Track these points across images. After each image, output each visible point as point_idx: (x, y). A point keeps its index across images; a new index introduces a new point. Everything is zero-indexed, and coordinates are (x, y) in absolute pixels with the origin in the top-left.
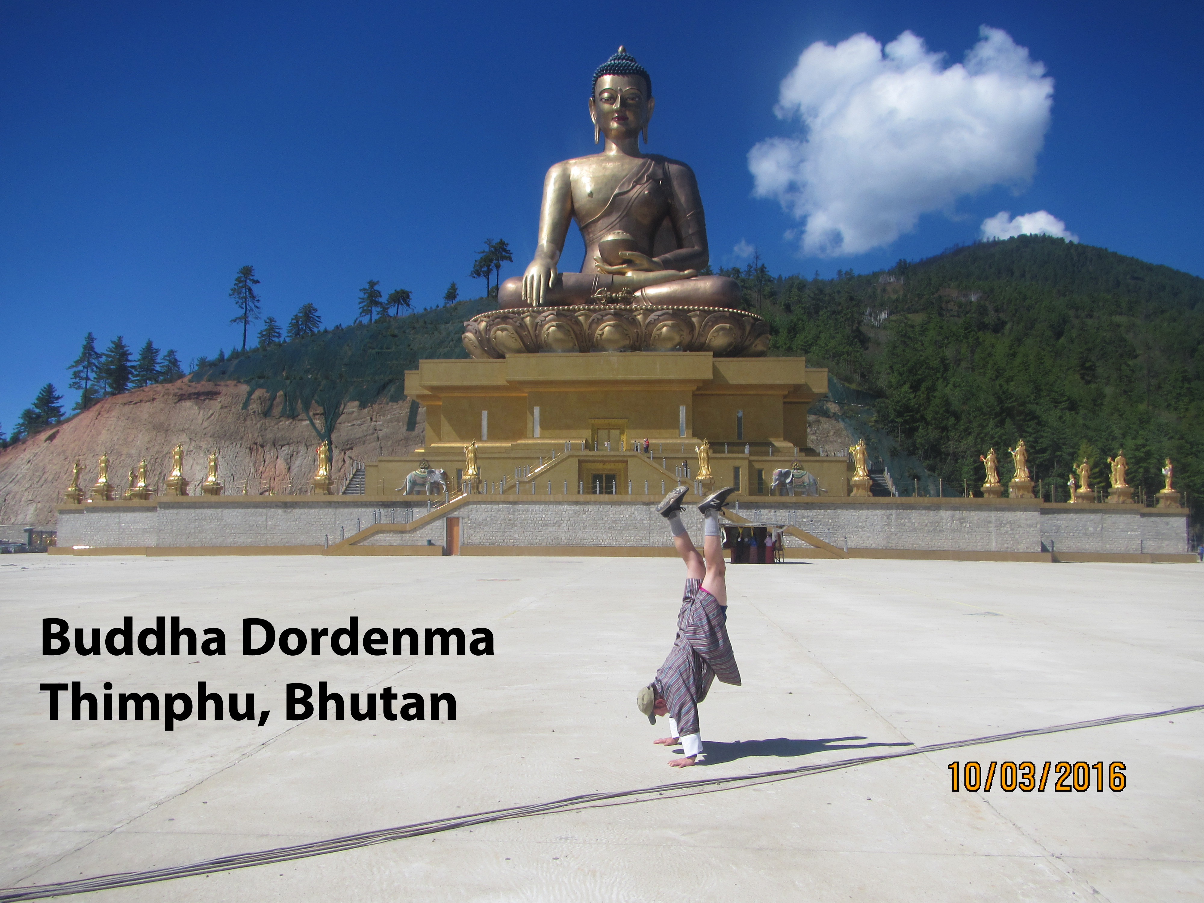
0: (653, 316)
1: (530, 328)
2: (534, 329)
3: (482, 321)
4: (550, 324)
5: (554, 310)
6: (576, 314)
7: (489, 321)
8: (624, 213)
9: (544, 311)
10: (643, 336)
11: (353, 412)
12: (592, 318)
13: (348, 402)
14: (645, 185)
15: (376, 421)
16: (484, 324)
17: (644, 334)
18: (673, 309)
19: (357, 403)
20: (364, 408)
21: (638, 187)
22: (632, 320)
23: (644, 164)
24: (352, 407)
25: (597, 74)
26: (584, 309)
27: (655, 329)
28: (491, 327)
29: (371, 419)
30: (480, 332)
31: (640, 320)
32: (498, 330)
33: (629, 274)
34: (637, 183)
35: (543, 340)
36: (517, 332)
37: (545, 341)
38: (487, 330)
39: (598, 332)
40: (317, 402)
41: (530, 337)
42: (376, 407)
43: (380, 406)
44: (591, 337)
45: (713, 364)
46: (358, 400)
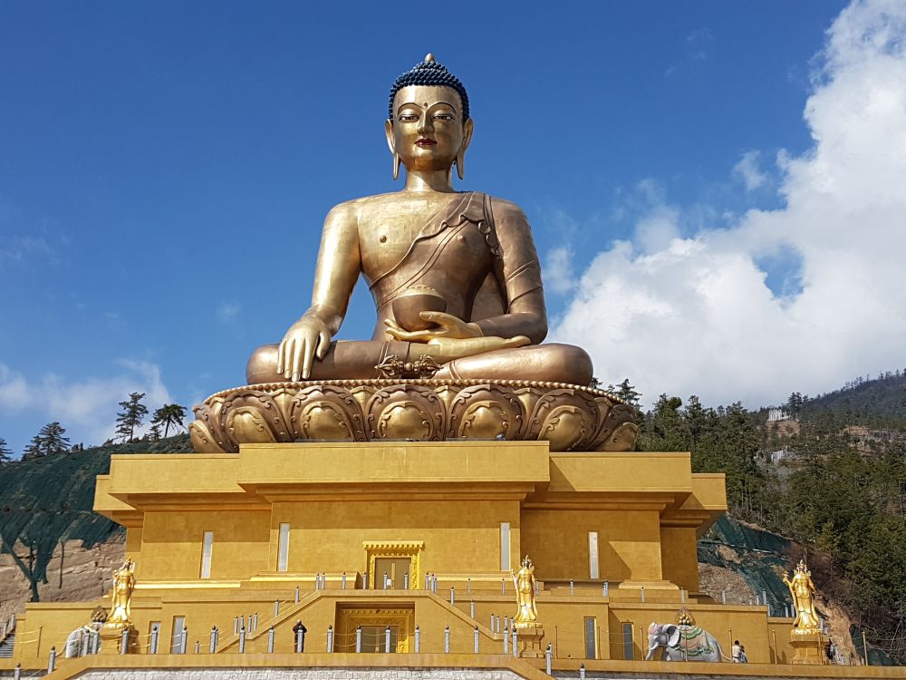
0: (463, 393)
1: (283, 411)
2: (289, 411)
3: (217, 401)
4: (313, 405)
5: (319, 384)
6: (351, 391)
7: (226, 402)
8: (430, 265)
9: (305, 387)
10: (449, 423)
11: (73, 554)
12: (375, 396)
13: (67, 539)
14: (459, 228)
15: (104, 567)
16: (219, 406)
17: (449, 419)
18: (492, 384)
19: (80, 542)
20: (89, 548)
21: (449, 229)
22: (432, 399)
23: (457, 202)
24: (73, 546)
25: (395, 86)
26: (364, 384)
27: (466, 412)
28: (229, 409)
29: (97, 564)
30: (213, 419)
31: (445, 399)
32: (237, 413)
33: (434, 342)
34: (447, 225)
35: (302, 427)
36: (263, 416)
37: (305, 429)
38: (223, 414)
39: (383, 416)
40: (23, 541)
41: (283, 424)
42: (105, 547)
43: (111, 546)
44: (372, 422)
45: (551, 461)
46: (82, 539)
